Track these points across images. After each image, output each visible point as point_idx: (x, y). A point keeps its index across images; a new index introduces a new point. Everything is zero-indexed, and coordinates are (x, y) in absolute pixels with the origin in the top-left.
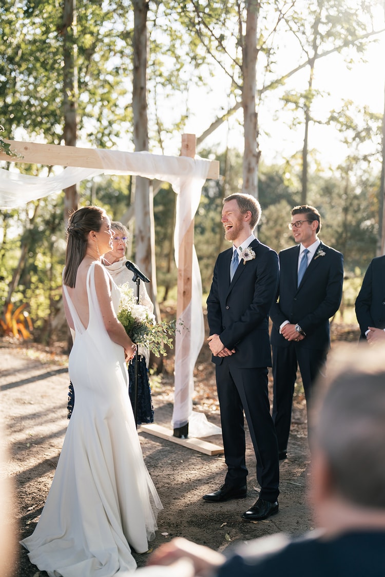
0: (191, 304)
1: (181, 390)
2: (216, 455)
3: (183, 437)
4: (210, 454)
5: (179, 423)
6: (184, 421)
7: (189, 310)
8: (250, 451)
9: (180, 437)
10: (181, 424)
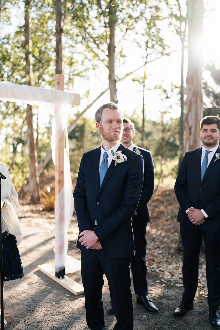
0: (64, 189)
1: (59, 246)
2: (80, 295)
3: (61, 277)
4: (76, 294)
5: (58, 268)
6: (61, 267)
7: (63, 193)
8: (105, 289)
9: (59, 277)
10: (59, 269)
